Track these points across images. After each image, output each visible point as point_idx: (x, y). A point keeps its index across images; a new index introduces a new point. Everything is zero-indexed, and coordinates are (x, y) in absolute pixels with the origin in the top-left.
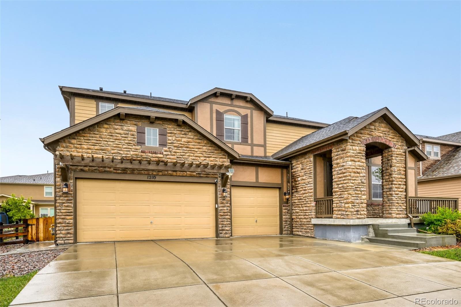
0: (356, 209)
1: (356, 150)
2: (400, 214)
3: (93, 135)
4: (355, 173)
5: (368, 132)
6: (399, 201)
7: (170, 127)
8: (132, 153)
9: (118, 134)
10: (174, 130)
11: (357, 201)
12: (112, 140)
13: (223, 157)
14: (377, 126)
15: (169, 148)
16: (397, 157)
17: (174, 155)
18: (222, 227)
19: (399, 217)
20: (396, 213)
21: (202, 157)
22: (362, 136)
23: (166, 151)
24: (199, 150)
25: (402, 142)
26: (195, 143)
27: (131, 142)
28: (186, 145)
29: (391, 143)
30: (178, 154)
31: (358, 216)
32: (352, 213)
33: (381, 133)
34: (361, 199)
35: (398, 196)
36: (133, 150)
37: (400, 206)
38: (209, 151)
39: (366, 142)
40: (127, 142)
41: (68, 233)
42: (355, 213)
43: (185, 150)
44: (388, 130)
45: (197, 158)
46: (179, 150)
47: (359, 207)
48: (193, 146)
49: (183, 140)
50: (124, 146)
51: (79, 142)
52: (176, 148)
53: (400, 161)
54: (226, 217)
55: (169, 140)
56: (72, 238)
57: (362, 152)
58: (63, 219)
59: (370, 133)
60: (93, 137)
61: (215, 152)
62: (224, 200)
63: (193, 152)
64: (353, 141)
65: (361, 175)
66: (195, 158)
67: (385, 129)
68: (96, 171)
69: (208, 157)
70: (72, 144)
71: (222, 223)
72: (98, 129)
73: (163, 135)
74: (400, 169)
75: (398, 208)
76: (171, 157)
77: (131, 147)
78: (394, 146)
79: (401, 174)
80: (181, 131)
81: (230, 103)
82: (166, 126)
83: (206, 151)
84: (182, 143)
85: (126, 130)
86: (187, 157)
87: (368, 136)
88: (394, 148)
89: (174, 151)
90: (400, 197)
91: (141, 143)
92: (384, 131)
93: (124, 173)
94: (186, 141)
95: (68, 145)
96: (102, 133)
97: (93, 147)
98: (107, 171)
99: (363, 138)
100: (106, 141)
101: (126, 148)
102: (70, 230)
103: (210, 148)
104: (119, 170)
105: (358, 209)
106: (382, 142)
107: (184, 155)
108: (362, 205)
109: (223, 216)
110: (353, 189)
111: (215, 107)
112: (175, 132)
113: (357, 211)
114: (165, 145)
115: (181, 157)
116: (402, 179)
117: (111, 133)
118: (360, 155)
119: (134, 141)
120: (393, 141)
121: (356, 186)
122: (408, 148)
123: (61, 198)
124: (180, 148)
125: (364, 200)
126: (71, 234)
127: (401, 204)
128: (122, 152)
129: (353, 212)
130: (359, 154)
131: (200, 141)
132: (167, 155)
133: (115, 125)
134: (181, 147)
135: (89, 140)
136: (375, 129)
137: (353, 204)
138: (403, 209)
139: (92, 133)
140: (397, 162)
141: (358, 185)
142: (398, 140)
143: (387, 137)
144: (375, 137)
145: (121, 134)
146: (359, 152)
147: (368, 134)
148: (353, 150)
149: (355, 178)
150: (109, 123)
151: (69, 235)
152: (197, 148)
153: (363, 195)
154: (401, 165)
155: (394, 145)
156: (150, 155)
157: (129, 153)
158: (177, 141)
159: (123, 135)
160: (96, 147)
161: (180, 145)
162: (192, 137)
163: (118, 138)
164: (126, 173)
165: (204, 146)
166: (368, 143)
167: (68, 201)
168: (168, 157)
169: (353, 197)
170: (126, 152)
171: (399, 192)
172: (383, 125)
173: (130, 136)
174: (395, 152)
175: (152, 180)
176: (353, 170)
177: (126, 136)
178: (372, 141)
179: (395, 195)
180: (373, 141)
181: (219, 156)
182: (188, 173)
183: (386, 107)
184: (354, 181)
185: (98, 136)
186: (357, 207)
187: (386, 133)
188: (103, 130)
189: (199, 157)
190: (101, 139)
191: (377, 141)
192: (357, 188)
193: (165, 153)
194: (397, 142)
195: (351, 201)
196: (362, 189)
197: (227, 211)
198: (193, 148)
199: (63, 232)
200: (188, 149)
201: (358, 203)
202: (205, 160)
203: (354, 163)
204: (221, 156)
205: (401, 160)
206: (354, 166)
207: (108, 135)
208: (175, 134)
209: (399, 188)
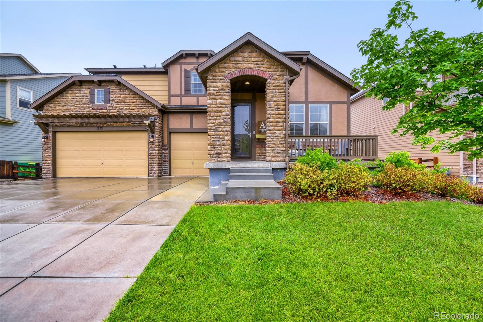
0: (216, 152)
1: (217, 87)
2: (279, 157)
3: (63, 100)
4: (215, 112)
5: (233, 64)
6: (275, 142)
7: (112, 87)
8: (86, 110)
9: (78, 97)
10: (115, 89)
11: (218, 143)
12: (74, 102)
13: (152, 107)
14: (246, 57)
15: (112, 104)
16: (274, 90)
17: (115, 109)
18: (151, 168)
19: (275, 160)
20: (271, 156)
21: (136, 109)
22: (224, 70)
23: (109, 107)
24: (133, 103)
25: (282, 71)
26: (131, 98)
27: (86, 102)
28: (124, 100)
29: (266, 74)
30: (118, 108)
31: (219, 159)
32: (212, 156)
33: (252, 64)
34: (223, 141)
35: (274, 135)
36: (87, 108)
37: (278, 147)
38: (141, 104)
39: (231, 77)
40: (83, 102)
41: (48, 171)
42: (215, 156)
43: (123, 105)
44: (261, 59)
45: (132, 110)
46: (119, 105)
47: (220, 149)
48: (129, 101)
49: (122, 96)
50: (81, 106)
51: (54, 105)
52: (116, 104)
53: (278, 94)
54: (155, 159)
55: (111, 98)
56: (51, 174)
57: (225, 88)
58: (45, 160)
59: (236, 66)
60: (62, 101)
61: (146, 104)
62: (153, 144)
63: (128, 106)
64: (214, 78)
65: (224, 113)
66: (130, 110)
67: (257, 59)
68: (65, 126)
69: (140, 109)
70: (50, 107)
71: (151, 164)
72: (66, 95)
73: (107, 94)
74: (277, 104)
75: (274, 150)
76: (113, 111)
77: (86, 106)
78: (270, 77)
79: (279, 109)
80: (121, 89)
81: (196, 62)
82: (109, 87)
83: (139, 104)
84: (121, 99)
85: (82, 94)
86: (124, 110)
87: (234, 70)
88: (270, 79)
89: (115, 106)
90: (278, 136)
91: (92, 102)
92: (256, 61)
93: (81, 126)
94: (123, 97)
95: (48, 108)
96: (67, 98)
97: (62, 108)
98: (71, 125)
99: (227, 72)
100: (70, 103)
101: (83, 107)
102: (49, 168)
103: (142, 101)
104: (78, 124)
105: (219, 151)
106: (253, 74)
107: (122, 109)
108: (225, 147)
109: (152, 158)
110: (213, 129)
111: (184, 67)
112: (115, 91)
113: (218, 153)
114: (109, 102)
115: (120, 110)
116: (282, 116)
117: (73, 97)
118: (223, 91)
119: (87, 101)
120: (269, 71)
121: (217, 126)
122: (291, 76)
123: (45, 146)
124: (119, 104)
125: (228, 141)
126: (50, 171)
127: (280, 145)
128: (80, 110)
129: (212, 154)
130: (221, 91)
131: (134, 96)
132: (110, 110)
133: (76, 90)
134: (120, 102)
135: (60, 103)
136: (243, 61)
137: (212, 146)
138: (282, 150)
139: (62, 98)
140: (275, 96)
141: (220, 125)
142: (276, 70)
143: (261, 67)
144: (243, 70)
145: (79, 97)
146: (221, 88)
147: (234, 67)
148: (214, 87)
149: (215, 118)
150: (71, 89)
151: (49, 172)
152: (132, 103)
153: (226, 136)
154: (280, 98)
155: (271, 75)
156: (98, 110)
157: (84, 110)
158: (118, 98)
159: (81, 98)
160: (64, 108)
161: (119, 101)
162: (128, 93)
163: (77, 100)
164: (83, 126)
165: (137, 100)
166: (234, 77)
167: (49, 148)
168: (111, 111)
169: (213, 138)
170: (82, 110)
171: (277, 130)
172: (254, 54)
173: (85, 97)
174: (271, 84)
175: (100, 130)
176: (214, 109)
177: (82, 98)
178: (239, 75)
179: (270, 135)
180: (241, 75)
181: (150, 107)
182: (125, 123)
183: (249, 32)
184: (214, 121)
185: (65, 100)
186: (218, 149)
187: (259, 63)
188: (68, 95)
189: (134, 109)
190: (67, 102)
191: (247, 73)
192: (219, 129)
193: (108, 108)
194: (275, 71)
195: (210, 143)
196: (225, 129)
197: (155, 154)
198: (129, 103)
199: (45, 170)
200: (125, 103)
201: (218, 145)
202: (138, 111)
203: (215, 102)
204: (151, 107)
205: (280, 92)
206: (214, 104)
207: (72, 99)
208: (116, 92)
209: (276, 126)
